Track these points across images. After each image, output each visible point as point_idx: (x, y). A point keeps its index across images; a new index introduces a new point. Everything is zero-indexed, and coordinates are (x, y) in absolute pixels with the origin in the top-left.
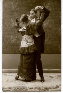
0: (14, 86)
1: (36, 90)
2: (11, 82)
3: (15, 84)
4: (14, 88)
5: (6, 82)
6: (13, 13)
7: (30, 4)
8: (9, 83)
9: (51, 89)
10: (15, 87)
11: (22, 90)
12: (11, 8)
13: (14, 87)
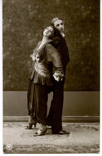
0: (34, 143)
1: (69, 150)
2: (29, 137)
3: (35, 141)
4: (34, 147)
5: (21, 137)
6: (31, 23)
7: (60, 9)
8: (25, 139)
9: (94, 148)
10: (35, 145)
11: (47, 149)
12: (28, 15)
13: (33, 145)
